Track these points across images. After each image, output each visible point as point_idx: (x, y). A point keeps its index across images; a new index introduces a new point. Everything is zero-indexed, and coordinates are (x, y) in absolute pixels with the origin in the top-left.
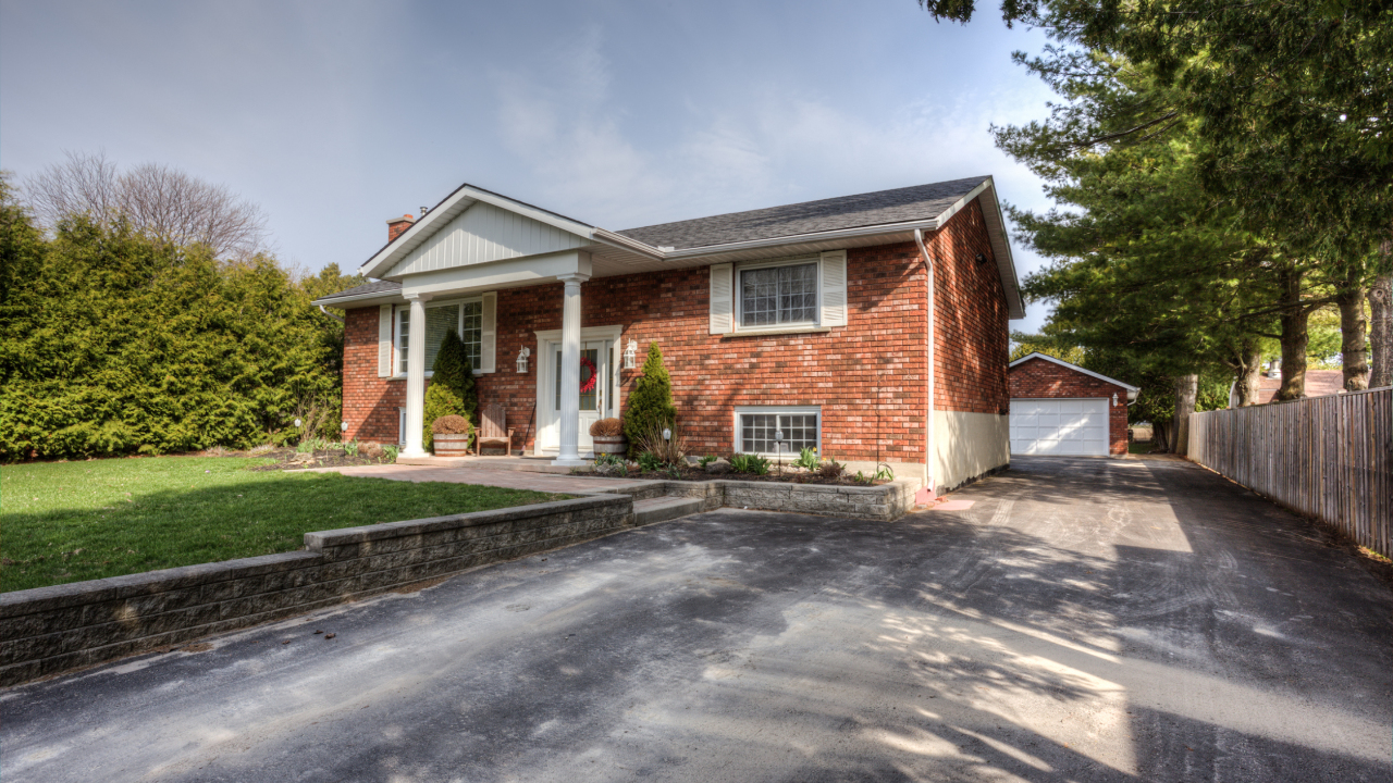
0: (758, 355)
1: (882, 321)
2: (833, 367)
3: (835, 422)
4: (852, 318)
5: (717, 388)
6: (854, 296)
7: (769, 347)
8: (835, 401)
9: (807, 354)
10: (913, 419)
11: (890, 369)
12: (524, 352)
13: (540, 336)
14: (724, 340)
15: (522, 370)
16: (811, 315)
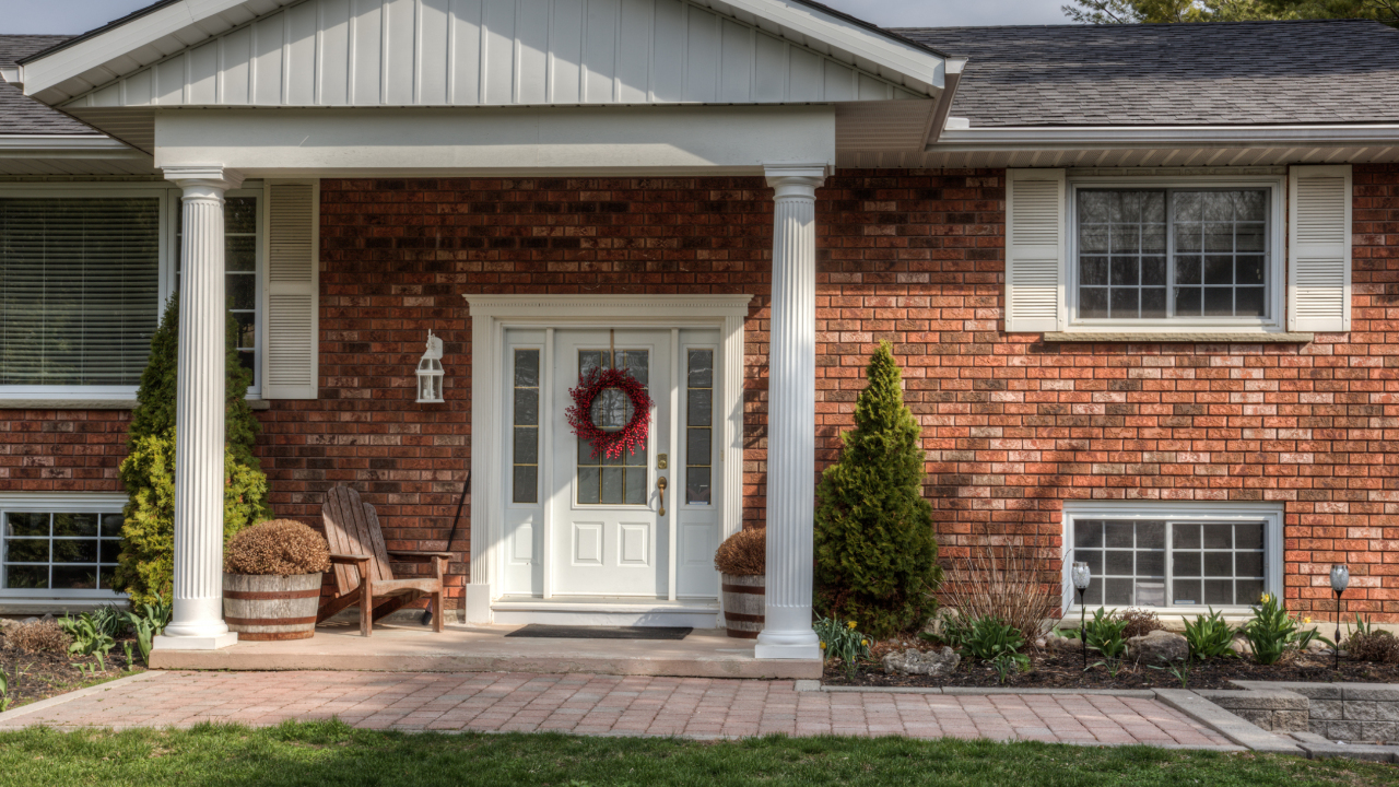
0: (1128, 386)
2: (1312, 418)
6: (1367, 269)
7: (1153, 369)
8: (1326, 491)
9: (1253, 390)
12: (434, 349)
13: (481, 308)
14: (1044, 345)
15: (428, 396)
16: (1254, 302)
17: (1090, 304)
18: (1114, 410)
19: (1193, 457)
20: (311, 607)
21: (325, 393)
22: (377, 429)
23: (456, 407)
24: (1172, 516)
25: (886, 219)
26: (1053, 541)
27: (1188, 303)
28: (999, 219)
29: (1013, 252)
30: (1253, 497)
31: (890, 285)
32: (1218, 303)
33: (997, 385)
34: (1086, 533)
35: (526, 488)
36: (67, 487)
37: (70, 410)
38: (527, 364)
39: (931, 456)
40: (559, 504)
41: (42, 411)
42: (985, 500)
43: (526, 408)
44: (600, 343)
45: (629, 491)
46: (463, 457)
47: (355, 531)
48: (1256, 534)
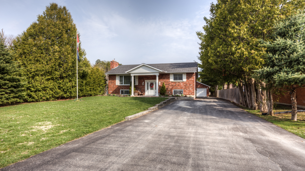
0: (176, 84)
1: (190, 81)
2: (185, 85)
3: (185, 91)
4: (187, 80)
5: (170, 87)
6: (187, 78)
7: (177, 83)
8: (185, 89)
9: (182, 84)
10: (193, 91)
11: (191, 86)
12: (143, 82)
13: (146, 81)
14: (172, 82)
15: (143, 85)
16: (182, 80)
17: (174, 80)
18: (175, 85)
19: (179, 87)
20: (137, 94)
21: (138, 85)
22: (141, 86)
23: (144, 85)
24: (178, 90)
25: (164, 76)
26: (172, 91)
27: (179, 80)
28: (170, 76)
29: (170, 77)
30: (181, 89)
31: (165, 79)
32: (180, 80)
33: (170, 84)
34: (174, 91)
35: (148, 89)
36: (127, 89)
37: (127, 86)
38: (148, 83)
39: (166, 87)
40: (149, 90)
41: (126, 86)
42: (169, 89)
43: (148, 85)
44: (151, 82)
45: (153, 89)
46: (145, 88)
47: (139, 91)
48: (182, 91)
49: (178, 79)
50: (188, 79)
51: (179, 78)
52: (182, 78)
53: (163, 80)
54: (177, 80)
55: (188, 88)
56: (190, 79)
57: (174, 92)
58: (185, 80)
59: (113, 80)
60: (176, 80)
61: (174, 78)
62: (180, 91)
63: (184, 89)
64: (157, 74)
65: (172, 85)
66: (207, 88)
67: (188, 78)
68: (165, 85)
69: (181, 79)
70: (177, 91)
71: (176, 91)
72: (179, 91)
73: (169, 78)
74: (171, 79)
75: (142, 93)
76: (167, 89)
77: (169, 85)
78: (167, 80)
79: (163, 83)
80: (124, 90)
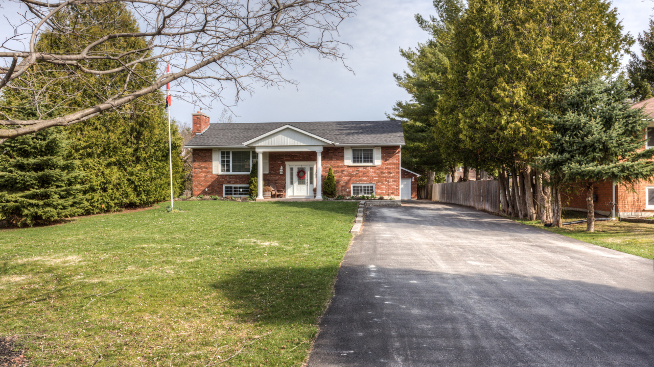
0: (358, 171)
1: (390, 164)
2: (378, 174)
3: (378, 187)
4: (382, 163)
5: (346, 179)
6: (383, 158)
7: (361, 169)
8: (379, 182)
9: (371, 171)
10: (397, 186)
11: (391, 175)
12: (282, 168)
13: (287, 163)
14: (349, 167)
15: (281, 173)
16: (372, 161)
17: (354, 162)
18: (356, 174)
19: (365, 179)
20: (271, 195)
21: (269, 173)
22: (275, 177)
23: (284, 174)
24: (363, 185)
26: (350, 188)
27: (365, 162)
28: (344, 153)
29: (345, 156)
30: (371, 183)
31: (332, 160)
32: (368, 162)
33: (344, 171)
34: (354, 187)
35: (292, 183)
36: (241, 184)
37: (241, 175)
38: (292, 169)
39: (335, 179)
40: (296, 184)
41: (238, 175)
42: (342, 183)
43: (292, 174)
44: (300, 167)
45: (304, 183)
46: (285, 180)
47: (273, 188)
48: (372, 187)
49: (363, 160)
50: (386, 160)
51: (364, 158)
52: (372, 158)
53: (329, 162)
54: (361, 162)
55: (386, 181)
56: (390, 160)
57: (354, 190)
58: (378, 162)
59: (205, 162)
60: (358, 162)
61: (354, 158)
62: (368, 187)
63: (377, 183)
64: (319, 150)
65: (350, 175)
66: (412, 178)
67: (385, 158)
68: (334, 173)
69: (370, 159)
70: (361, 187)
71: (358, 187)
72: (365, 187)
73: (342, 158)
74: (348, 159)
75: (281, 191)
76: (338, 182)
77: (343, 174)
78: (339, 163)
79: (330, 169)
80: (233, 186)
